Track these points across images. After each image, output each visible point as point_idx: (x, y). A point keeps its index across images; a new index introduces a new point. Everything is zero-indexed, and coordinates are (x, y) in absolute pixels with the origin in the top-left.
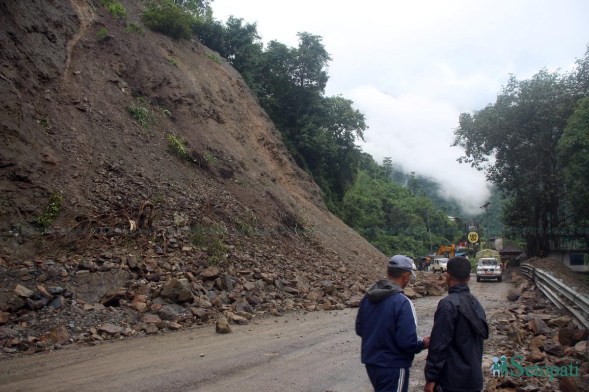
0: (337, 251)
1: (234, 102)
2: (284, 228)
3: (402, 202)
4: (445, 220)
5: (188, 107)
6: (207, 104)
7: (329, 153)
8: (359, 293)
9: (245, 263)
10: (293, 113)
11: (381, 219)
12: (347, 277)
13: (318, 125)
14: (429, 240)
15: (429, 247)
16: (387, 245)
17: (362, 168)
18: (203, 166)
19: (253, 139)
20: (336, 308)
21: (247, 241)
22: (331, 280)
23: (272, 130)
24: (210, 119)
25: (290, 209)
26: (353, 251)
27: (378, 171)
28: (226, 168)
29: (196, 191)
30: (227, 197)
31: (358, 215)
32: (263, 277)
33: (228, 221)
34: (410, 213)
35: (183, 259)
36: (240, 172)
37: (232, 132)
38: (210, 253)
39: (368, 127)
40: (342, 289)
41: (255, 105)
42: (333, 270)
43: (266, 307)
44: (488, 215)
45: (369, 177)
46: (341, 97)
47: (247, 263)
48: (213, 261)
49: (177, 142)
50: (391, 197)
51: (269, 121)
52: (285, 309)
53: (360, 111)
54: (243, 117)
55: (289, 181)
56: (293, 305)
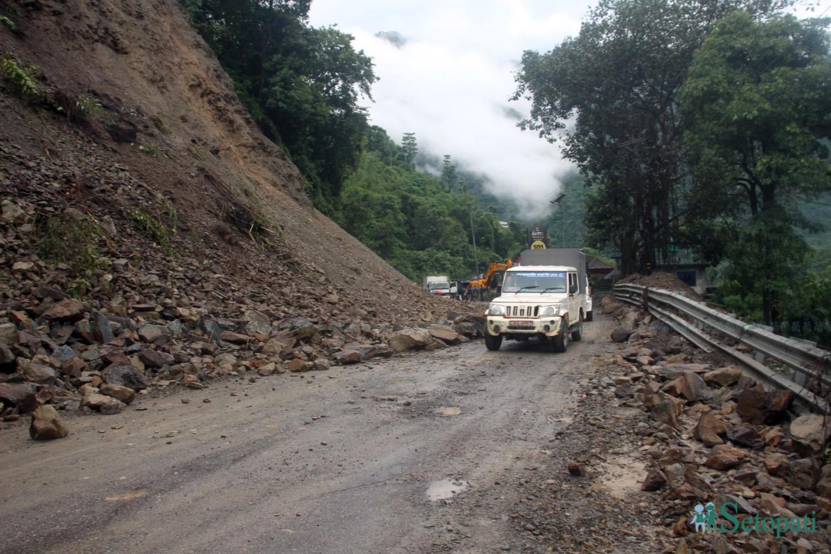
0: (323, 268)
1: (146, 18)
2: (229, 230)
3: (432, 200)
4: (495, 226)
5: (54, 18)
6: (93, 17)
7: (315, 118)
8: (359, 338)
9: (146, 291)
10: (256, 53)
11: (399, 225)
12: (341, 311)
13: (298, 71)
14: (471, 257)
15: (472, 266)
16: (410, 265)
17: (370, 148)
18: (78, 120)
19: (182, 84)
20: (315, 367)
21: (156, 251)
22: (311, 317)
23: (215, 71)
24: (99, 45)
25: (244, 200)
26: (351, 269)
27: (394, 153)
28: (123, 126)
29: (58, 162)
30: (121, 174)
31: (363, 218)
32: (181, 315)
33: (120, 216)
34: (444, 217)
35: (14, 287)
36: (151, 135)
37: (142, 69)
38: (71, 275)
39: (378, 79)
40: (330, 332)
41: (186, 28)
42: (316, 300)
43: (177, 372)
44: (554, 219)
45: (382, 163)
46: (336, 29)
47: (150, 291)
48: (78, 289)
49: (20, 71)
50: (414, 192)
51: (210, 56)
52: (214, 374)
53: (365, 52)
54: (161, 45)
55: (245, 157)
56: (233, 366)
